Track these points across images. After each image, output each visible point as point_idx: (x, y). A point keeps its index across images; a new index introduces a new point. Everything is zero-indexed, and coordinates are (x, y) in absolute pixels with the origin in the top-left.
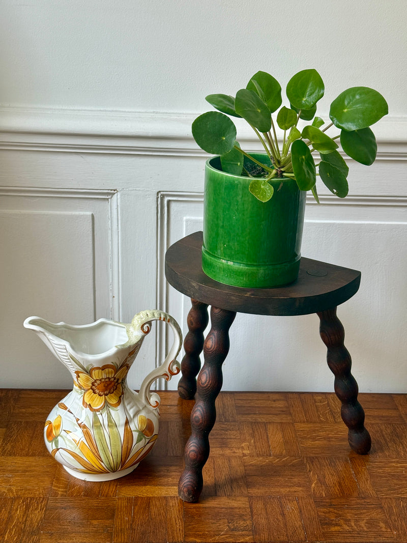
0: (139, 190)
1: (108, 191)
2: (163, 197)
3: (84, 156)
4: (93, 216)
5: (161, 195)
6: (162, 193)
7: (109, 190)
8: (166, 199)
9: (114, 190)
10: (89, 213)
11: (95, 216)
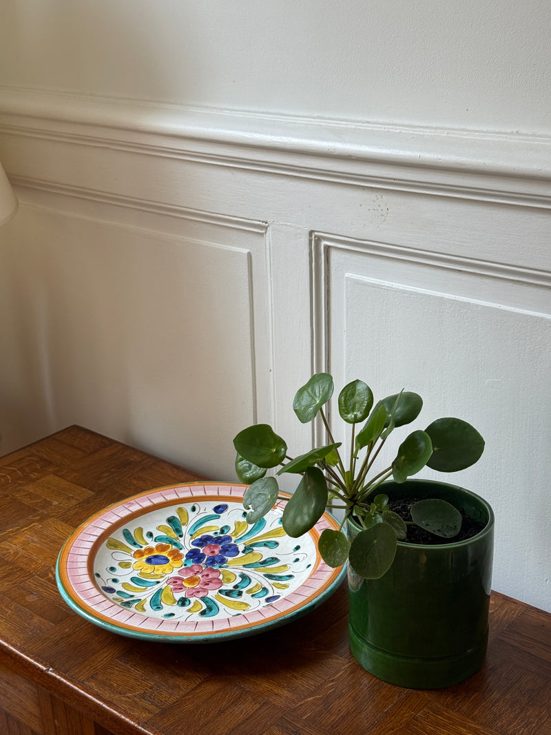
0: (291, 226)
1: (259, 223)
2: (319, 239)
3: (235, 172)
4: (249, 255)
5: (315, 237)
6: (316, 233)
7: (260, 221)
8: (324, 243)
9: (266, 223)
10: (246, 251)
11: (253, 256)
